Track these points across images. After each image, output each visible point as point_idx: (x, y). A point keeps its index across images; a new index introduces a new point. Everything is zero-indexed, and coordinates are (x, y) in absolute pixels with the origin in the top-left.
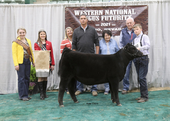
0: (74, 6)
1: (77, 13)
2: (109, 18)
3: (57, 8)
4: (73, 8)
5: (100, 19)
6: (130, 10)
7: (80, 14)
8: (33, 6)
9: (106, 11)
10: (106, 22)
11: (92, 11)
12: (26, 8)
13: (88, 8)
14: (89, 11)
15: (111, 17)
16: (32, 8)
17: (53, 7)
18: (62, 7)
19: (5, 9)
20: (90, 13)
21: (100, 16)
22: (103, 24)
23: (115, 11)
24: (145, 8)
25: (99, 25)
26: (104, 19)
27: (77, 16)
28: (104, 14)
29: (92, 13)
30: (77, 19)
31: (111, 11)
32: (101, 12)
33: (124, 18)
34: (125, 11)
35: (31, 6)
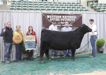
0: (47, 13)
1: (48, 17)
2: (65, 20)
3: (38, 14)
4: (46, 14)
5: (60, 20)
6: (74, 16)
7: (50, 17)
8: (24, 12)
9: (63, 16)
10: (63, 22)
11: (56, 16)
12: (20, 13)
13: (54, 15)
14: (54, 16)
15: (65, 19)
16: (23, 13)
17: (36, 14)
18: (40, 13)
19: (7, 13)
20: (55, 17)
21: (60, 19)
22: (62, 23)
23: (67, 16)
24: (81, 15)
25: (59, 23)
26: (62, 20)
27: (48, 18)
28: (62, 18)
29: (56, 17)
30: (48, 20)
31: (65, 16)
32: (60, 17)
33: (72, 20)
34: (72, 17)
35: (23, 12)
